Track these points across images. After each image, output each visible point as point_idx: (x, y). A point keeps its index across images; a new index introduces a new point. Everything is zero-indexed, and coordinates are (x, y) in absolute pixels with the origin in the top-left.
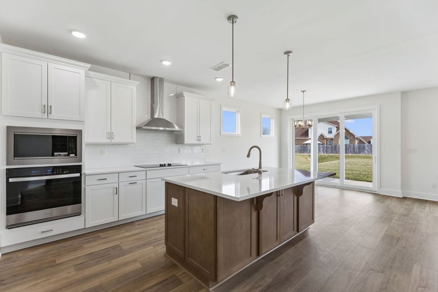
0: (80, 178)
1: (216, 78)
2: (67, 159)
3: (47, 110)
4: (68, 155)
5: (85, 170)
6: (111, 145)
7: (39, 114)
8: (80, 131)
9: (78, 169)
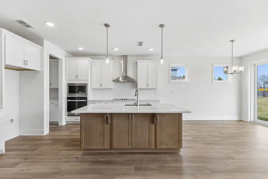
0: (87, 101)
1: (149, 49)
2: (82, 94)
3: (77, 76)
4: (83, 93)
5: (89, 99)
6: (101, 89)
7: (75, 79)
8: (87, 84)
9: (86, 98)
